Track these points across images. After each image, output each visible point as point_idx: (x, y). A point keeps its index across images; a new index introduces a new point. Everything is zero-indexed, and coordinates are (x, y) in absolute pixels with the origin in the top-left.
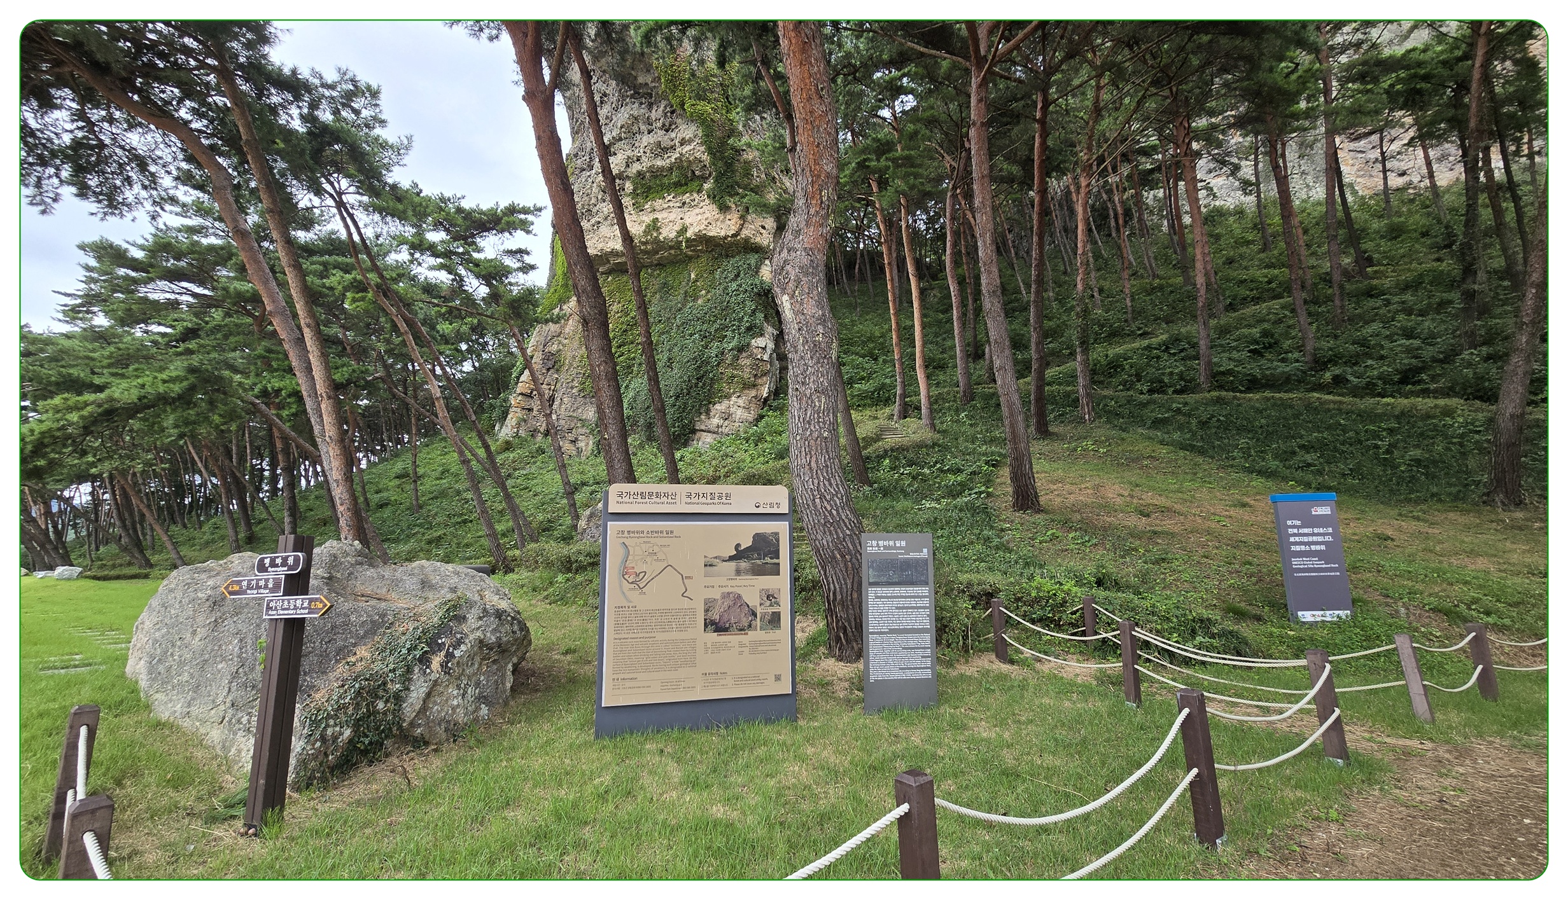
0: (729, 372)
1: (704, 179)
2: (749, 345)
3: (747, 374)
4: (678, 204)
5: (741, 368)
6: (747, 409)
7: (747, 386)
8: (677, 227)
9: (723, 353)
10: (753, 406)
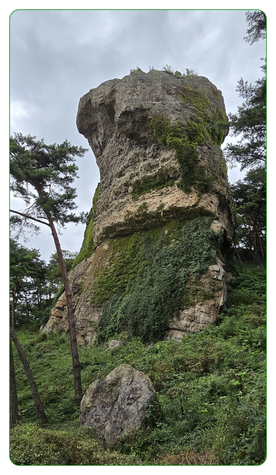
0: (194, 287)
1: (175, 179)
2: (207, 269)
3: (207, 289)
4: (159, 194)
5: (202, 284)
6: (208, 313)
7: (207, 297)
8: (158, 206)
9: (188, 275)
10: (212, 312)
